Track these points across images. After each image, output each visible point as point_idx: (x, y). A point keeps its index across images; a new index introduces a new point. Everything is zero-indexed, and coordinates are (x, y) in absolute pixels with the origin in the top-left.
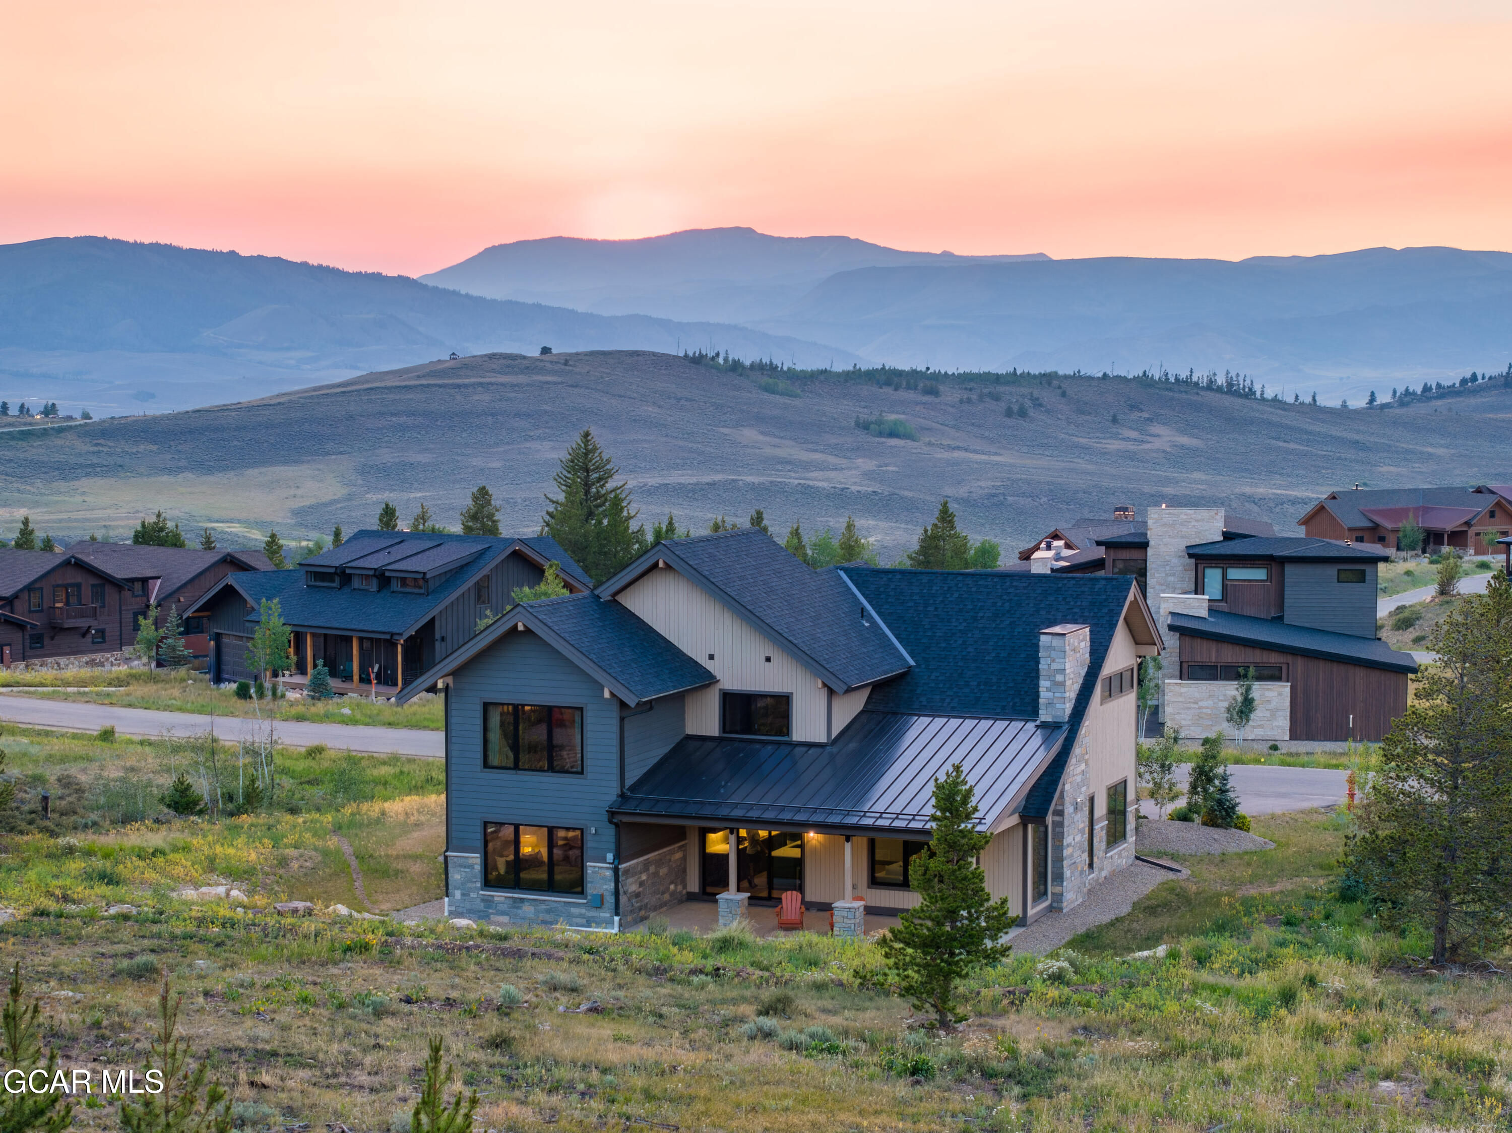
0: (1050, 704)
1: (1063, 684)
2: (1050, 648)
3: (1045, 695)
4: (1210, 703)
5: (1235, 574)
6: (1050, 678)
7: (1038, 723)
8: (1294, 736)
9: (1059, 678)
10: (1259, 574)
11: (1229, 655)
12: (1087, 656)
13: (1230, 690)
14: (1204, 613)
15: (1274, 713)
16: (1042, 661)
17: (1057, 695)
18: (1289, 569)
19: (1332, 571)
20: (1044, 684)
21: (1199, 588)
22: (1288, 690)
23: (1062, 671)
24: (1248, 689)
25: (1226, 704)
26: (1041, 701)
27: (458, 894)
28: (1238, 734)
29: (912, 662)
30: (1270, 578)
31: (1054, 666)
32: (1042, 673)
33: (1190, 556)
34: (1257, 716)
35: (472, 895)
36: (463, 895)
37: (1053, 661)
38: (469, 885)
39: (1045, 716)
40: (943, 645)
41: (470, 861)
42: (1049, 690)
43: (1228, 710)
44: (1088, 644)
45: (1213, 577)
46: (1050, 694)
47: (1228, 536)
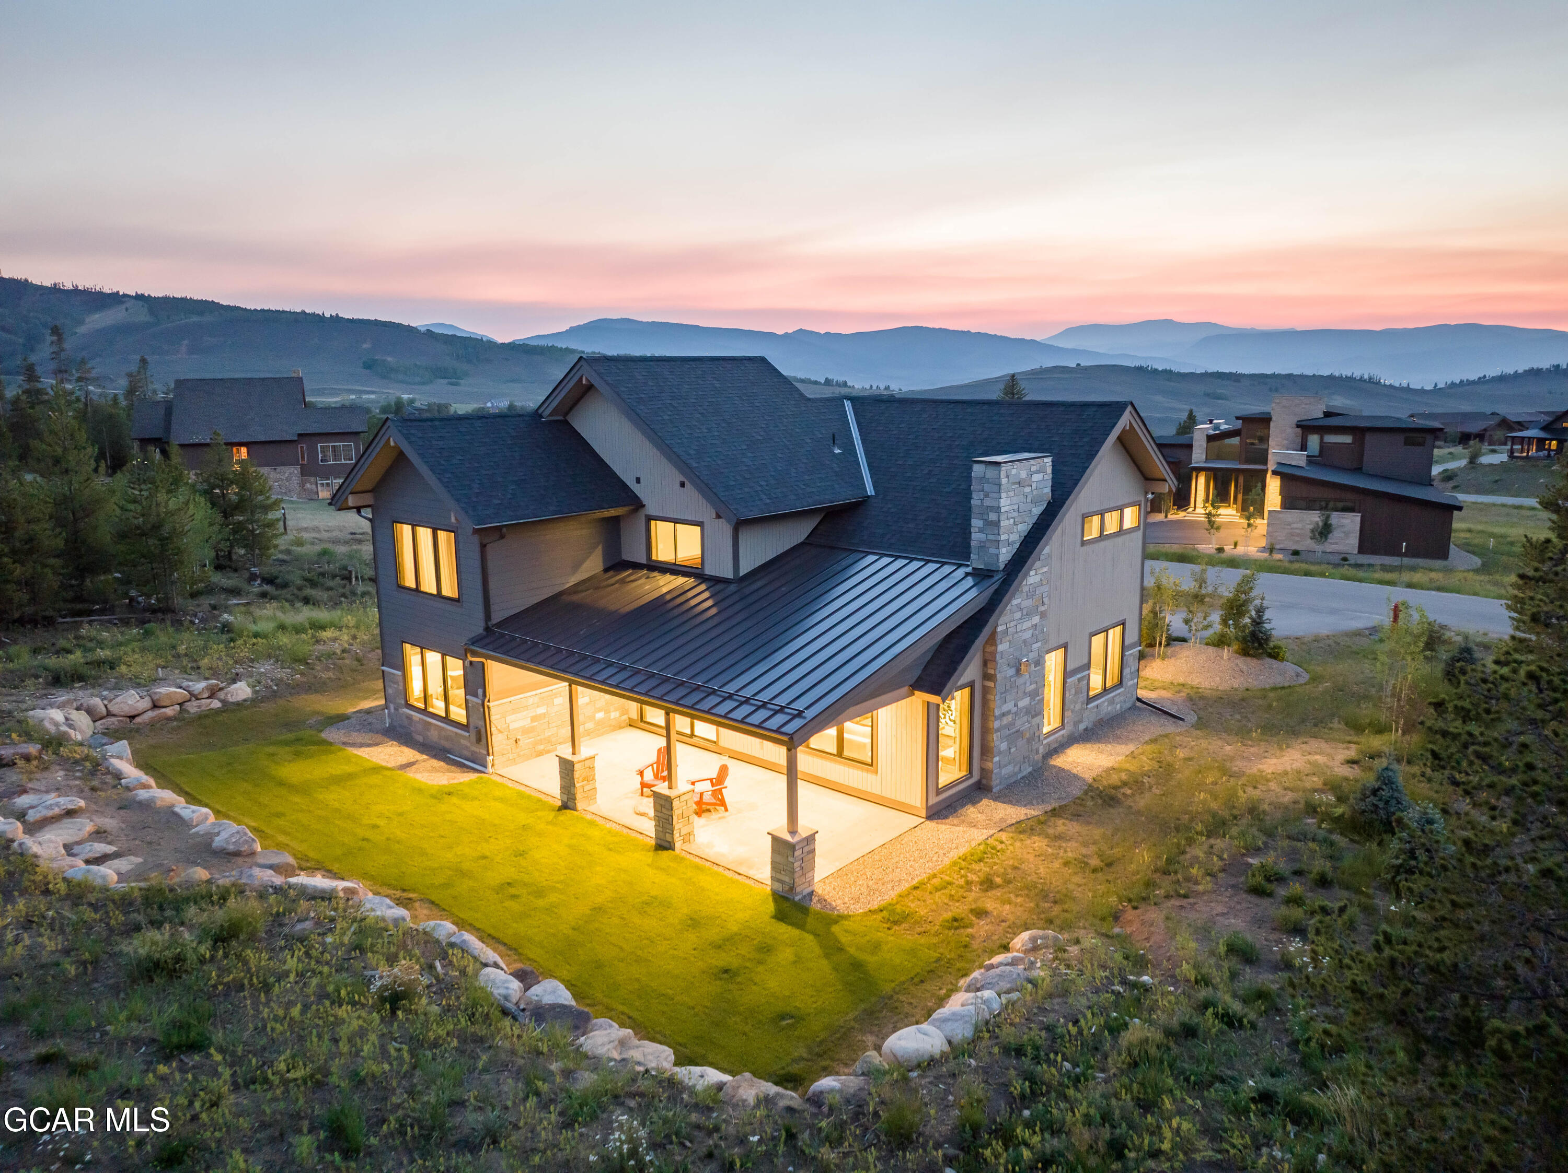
0: (982, 547)
1: (997, 524)
2: (983, 479)
3: (976, 537)
4: (1300, 526)
5: (1331, 439)
6: (983, 515)
7: (969, 570)
8: (1362, 550)
9: (993, 517)
10: (1347, 439)
11: (1317, 493)
12: (1048, 490)
13: (1314, 518)
14: (1302, 463)
15: (1347, 534)
16: (975, 495)
17: (990, 537)
18: (1369, 437)
19: (1401, 438)
20: (976, 523)
21: (1303, 447)
22: (1359, 519)
23: (997, 509)
24: (1328, 517)
25: (1311, 527)
26: (973, 543)
27: (392, 708)
28: (1319, 548)
29: (870, 491)
30: (1354, 439)
31: (987, 502)
32: (974, 509)
33: (1298, 426)
34: (1336, 535)
35: (401, 711)
36: (395, 709)
37: (986, 496)
38: (399, 701)
39: (976, 561)
40: (909, 474)
41: (398, 678)
42: (981, 531)
43: (1312, 531)
44: (1049, 476)
45: (1314, 441)
46: (982, 536)
47: (1327, 414)
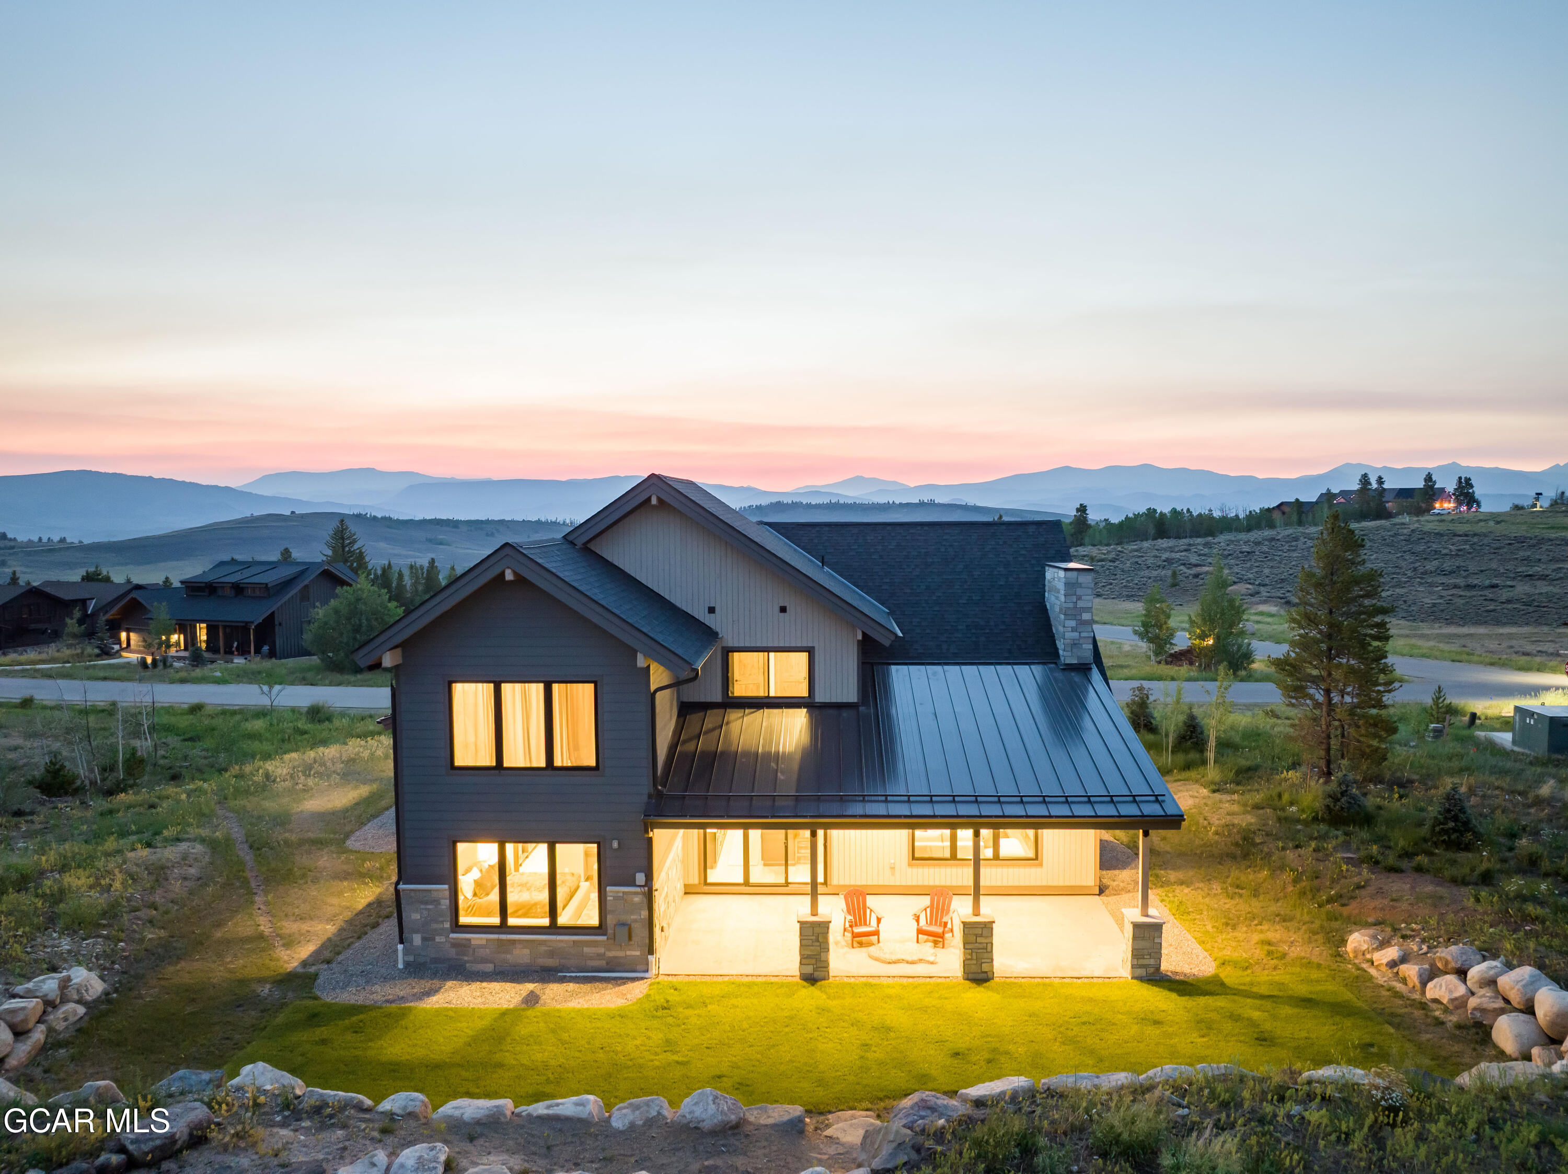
0: (1075, 644)
1: (1090, 622)
2: (1075, 585)
3: (1069, 635)
6: (1075, 617)
7: (1061, 666)
9: (1086, 616)
16: (1065, 600)
17: (1084, 634)
20: (1068, 624)
23: (1090, 610)
26: (1063, 641)
27: (417, 940)
31: (1081, 604)
32: (1064, 611)
35: (438, 939)
36: (424, 939)
37: (1079, 598)
38: (434, 926)
39: (1069, 658)
41: (435, 895)
42: (1073, 630)
46: (1076, 635)
